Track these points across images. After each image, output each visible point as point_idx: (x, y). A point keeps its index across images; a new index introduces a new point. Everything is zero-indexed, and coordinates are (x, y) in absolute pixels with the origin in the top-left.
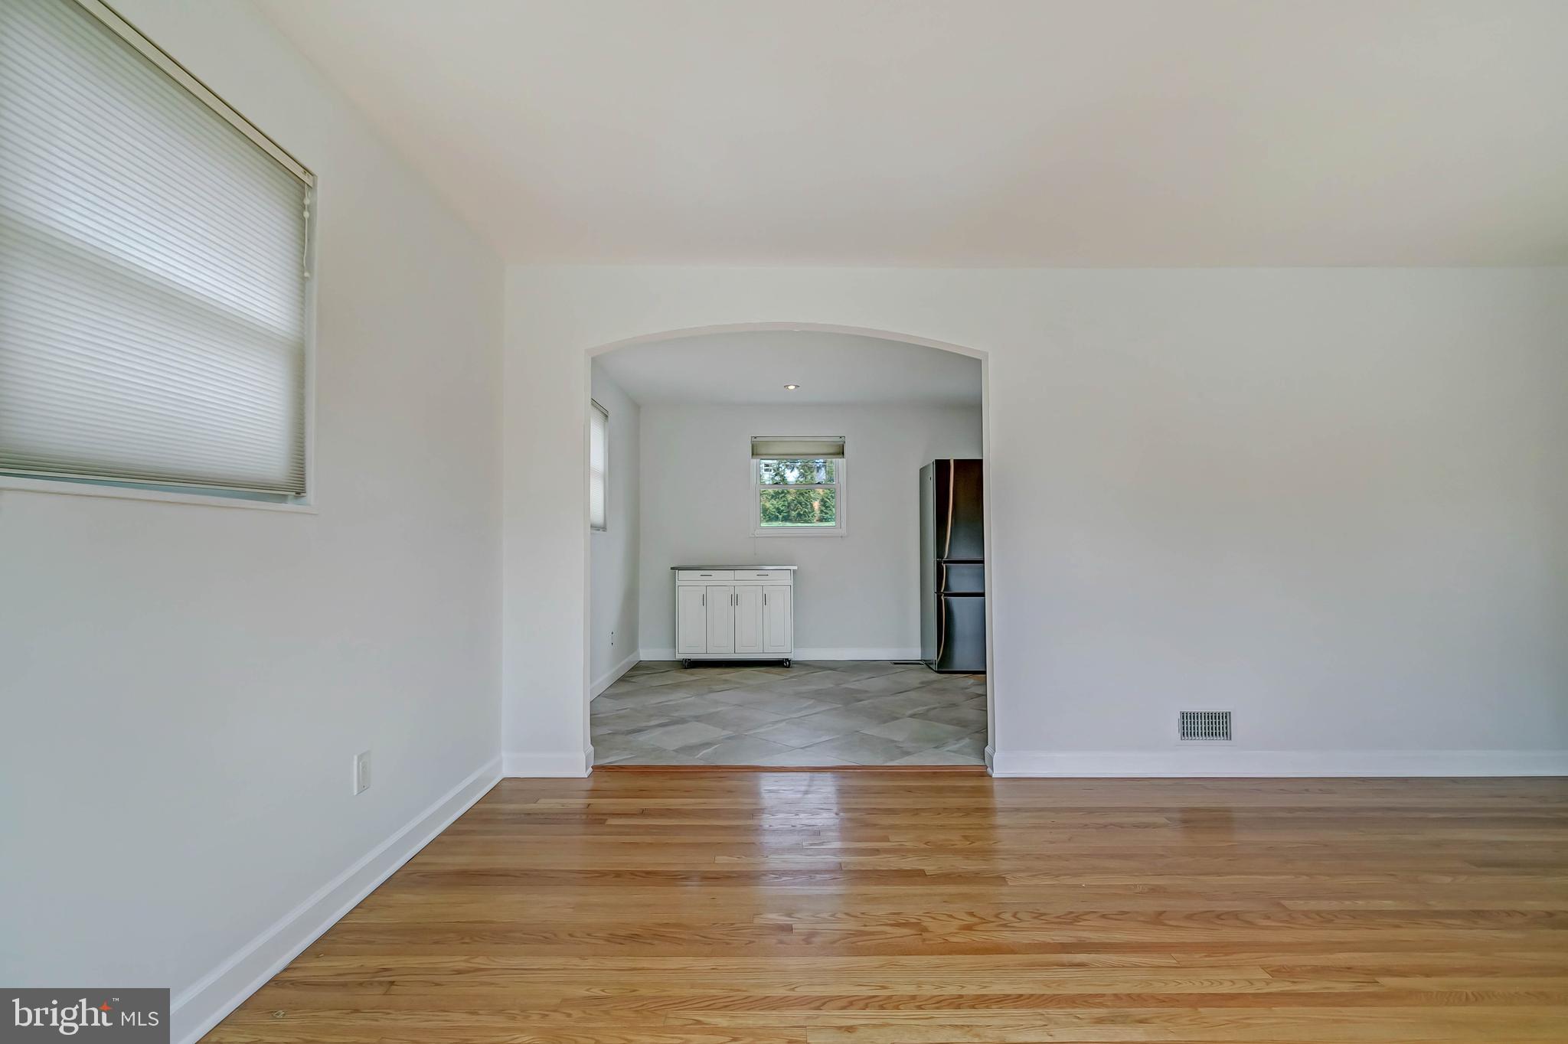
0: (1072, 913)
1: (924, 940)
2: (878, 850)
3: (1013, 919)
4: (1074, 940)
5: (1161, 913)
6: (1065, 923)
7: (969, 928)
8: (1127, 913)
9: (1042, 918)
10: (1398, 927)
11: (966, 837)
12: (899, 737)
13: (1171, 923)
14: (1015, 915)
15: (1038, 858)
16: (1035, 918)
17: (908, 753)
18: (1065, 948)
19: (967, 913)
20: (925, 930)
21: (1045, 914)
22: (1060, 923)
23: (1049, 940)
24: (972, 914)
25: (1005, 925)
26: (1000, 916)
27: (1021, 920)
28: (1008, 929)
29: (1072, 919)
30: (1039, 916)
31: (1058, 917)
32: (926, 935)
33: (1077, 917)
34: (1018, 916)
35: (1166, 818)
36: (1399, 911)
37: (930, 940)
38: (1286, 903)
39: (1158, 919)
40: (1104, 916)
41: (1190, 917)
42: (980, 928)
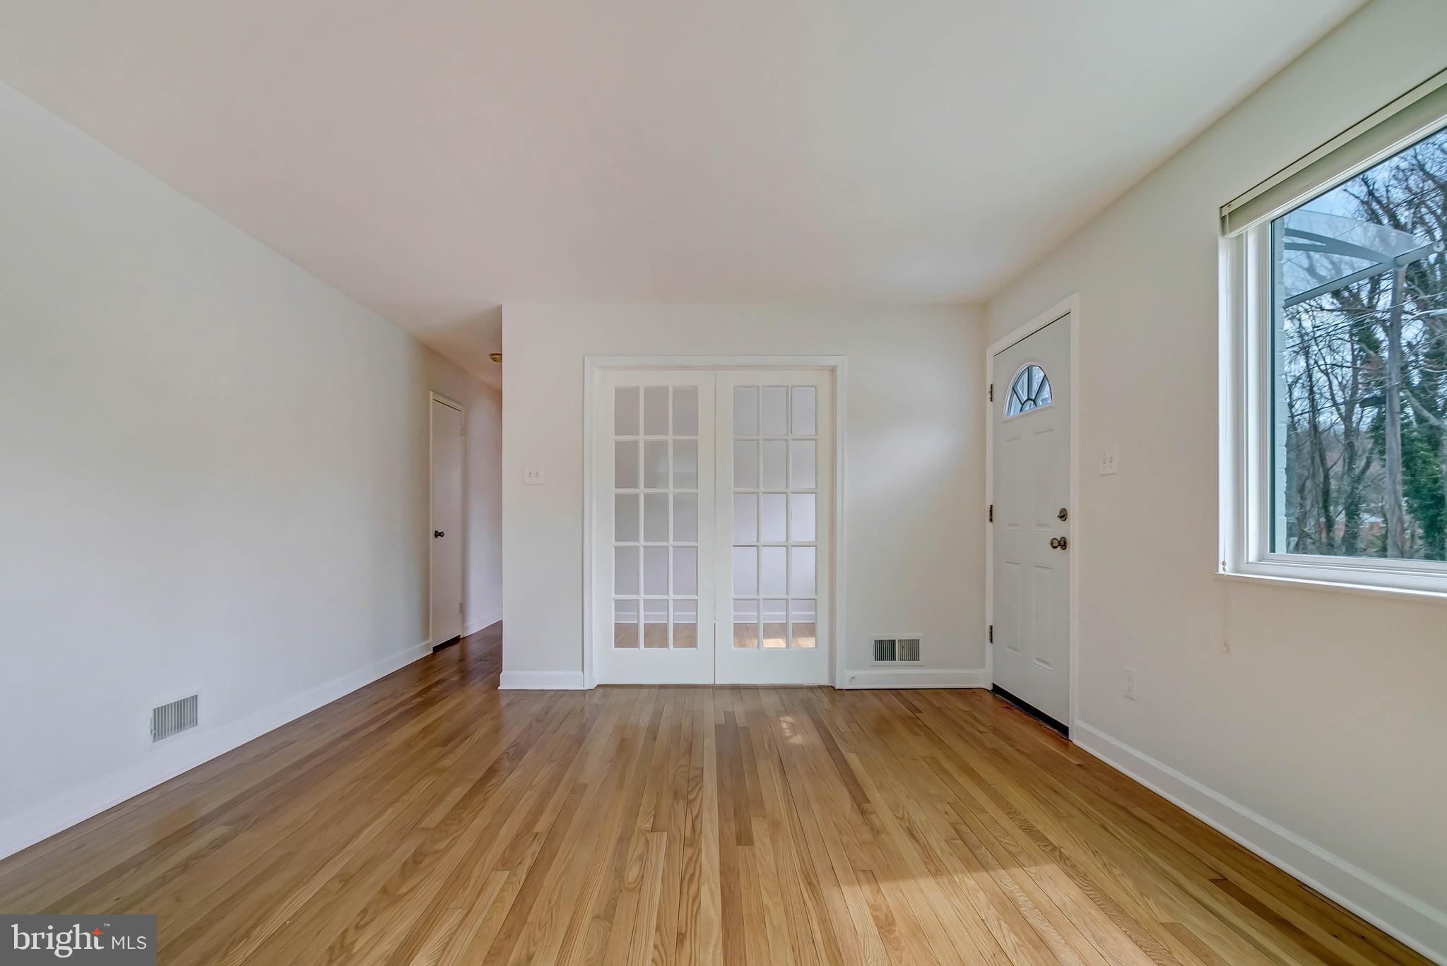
5: (385, 889)
41: (403, 877)
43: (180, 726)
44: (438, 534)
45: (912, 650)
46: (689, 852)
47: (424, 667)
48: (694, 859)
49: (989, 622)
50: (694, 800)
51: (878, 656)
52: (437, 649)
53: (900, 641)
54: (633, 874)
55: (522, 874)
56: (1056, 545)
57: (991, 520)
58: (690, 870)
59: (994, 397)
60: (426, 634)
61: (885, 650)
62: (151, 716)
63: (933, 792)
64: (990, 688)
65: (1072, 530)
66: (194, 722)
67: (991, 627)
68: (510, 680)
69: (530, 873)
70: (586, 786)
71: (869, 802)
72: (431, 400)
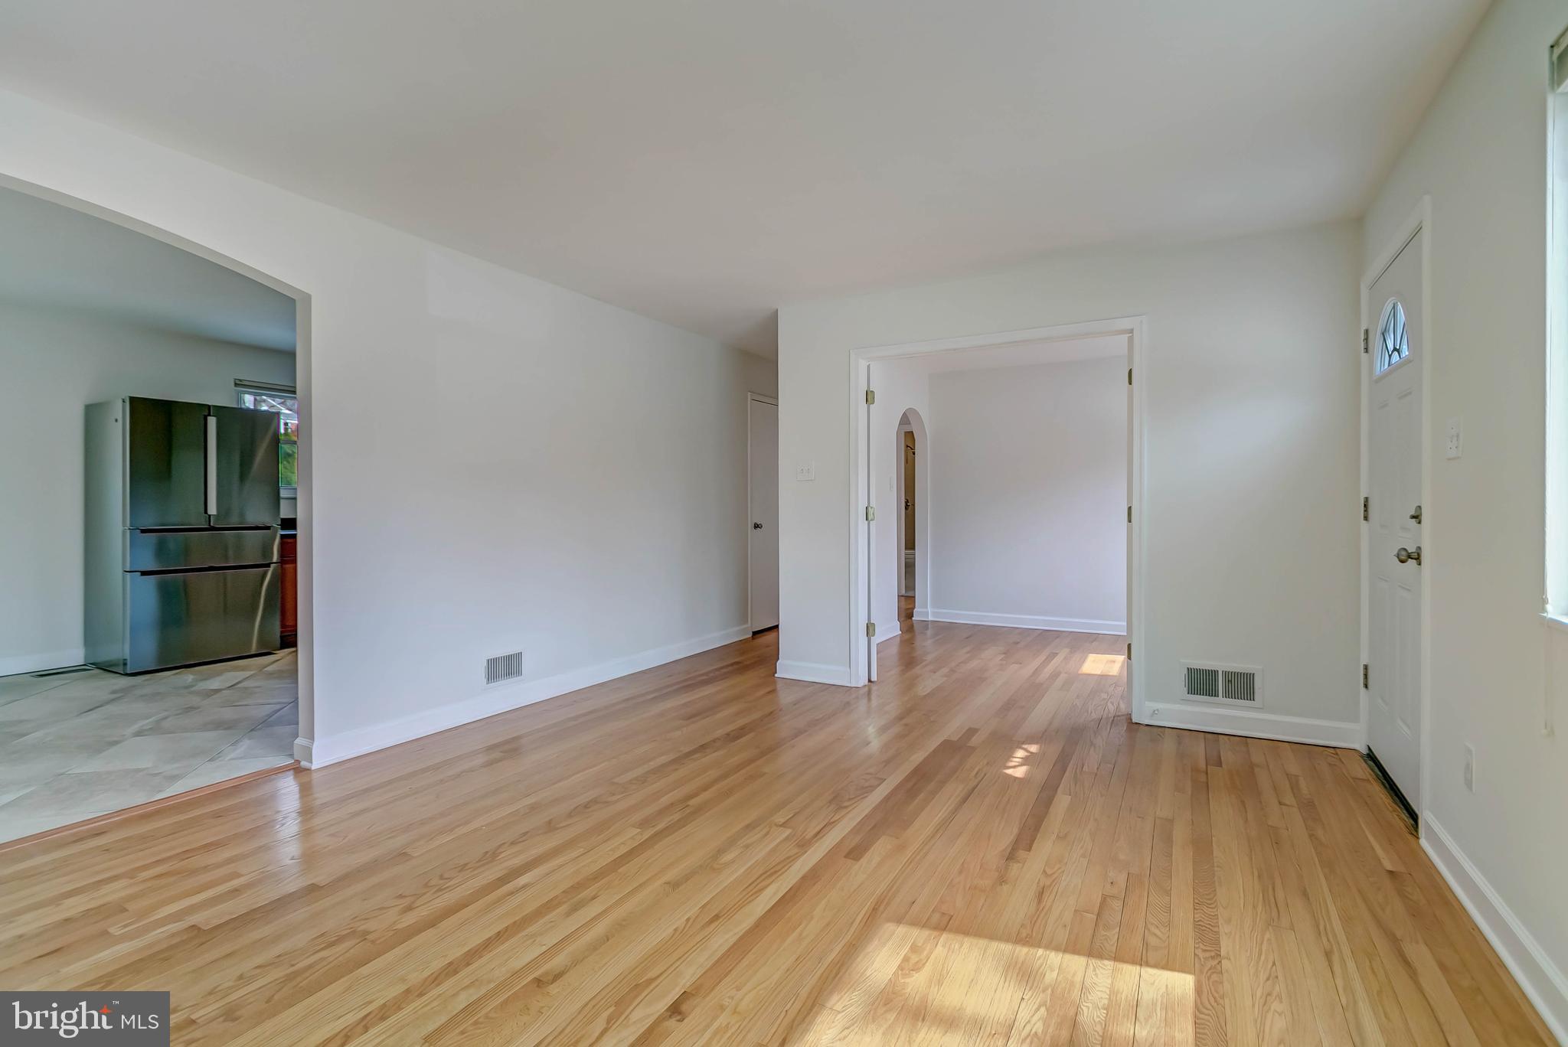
0: (487, 852)
1: (373, 942)
2: (236, 890)
3: (441, 882)
4: (505, 872)
5: (550, 822)
6: (487, 863)
7: (409, 908)
8: (527, 832)
9: (467, 868)
10: (676, 770)
11: (332, 835)
12: (145, 763)
13: (561, 825)
14: (441, 877)
15: (422, 824)
16: (460, 871)
17: (174, 778)
18: (503, 880)
19: (397, 897)
20: (366, 933)
21: (466, 864)
22: (483, 865)
23: (485, 882)
24: (401, 896)
25: (440, 890)
26: (430, 884)
27: (450, 879)
28: (444, 892)
29: (491, 857)
30: (463, 868)
31: (480, 861)
32: (370, 937)
33: (494, 853)
34: (446, 876)
35: (501, 752)
36: (673, 760)
37: (379, 938)
38: (615, 780)
39: (550, 827)
40: (513, 843)
41: (570, 815)
42: (418, 903)
43: (509, 674)
44: (757, 526)
45: (1241, 686)
46: (796, 850)
47: (739, 647)
48: (791, 859)
49: (1364, 661)
50: (846, 807)
51: (1193, 690)
52: (755, 633)
53: (1225, 673)
54: (728, 857)
55: (646, 836)
56: (1403, 558)
57: (1366, 518)
58: (777, 868)
59: (1370, 346)
60: (743, 618)
61: (1202, 683)
62: (486, 664)
63: (1122, 857)
64: (1365, 751)
65: (1426, 537)
66: (519, 673)
67: (1366, 667)
68: (788, 667)
69: (656, 835)
70: (765, 774)
71: (1029, 849)
72: (749, 399)
